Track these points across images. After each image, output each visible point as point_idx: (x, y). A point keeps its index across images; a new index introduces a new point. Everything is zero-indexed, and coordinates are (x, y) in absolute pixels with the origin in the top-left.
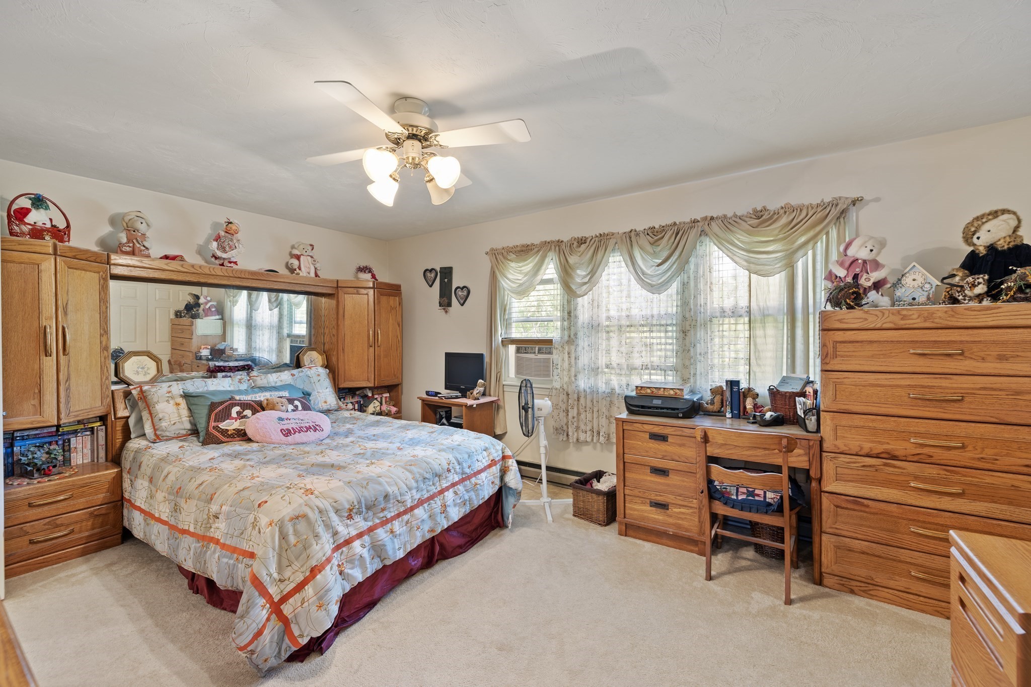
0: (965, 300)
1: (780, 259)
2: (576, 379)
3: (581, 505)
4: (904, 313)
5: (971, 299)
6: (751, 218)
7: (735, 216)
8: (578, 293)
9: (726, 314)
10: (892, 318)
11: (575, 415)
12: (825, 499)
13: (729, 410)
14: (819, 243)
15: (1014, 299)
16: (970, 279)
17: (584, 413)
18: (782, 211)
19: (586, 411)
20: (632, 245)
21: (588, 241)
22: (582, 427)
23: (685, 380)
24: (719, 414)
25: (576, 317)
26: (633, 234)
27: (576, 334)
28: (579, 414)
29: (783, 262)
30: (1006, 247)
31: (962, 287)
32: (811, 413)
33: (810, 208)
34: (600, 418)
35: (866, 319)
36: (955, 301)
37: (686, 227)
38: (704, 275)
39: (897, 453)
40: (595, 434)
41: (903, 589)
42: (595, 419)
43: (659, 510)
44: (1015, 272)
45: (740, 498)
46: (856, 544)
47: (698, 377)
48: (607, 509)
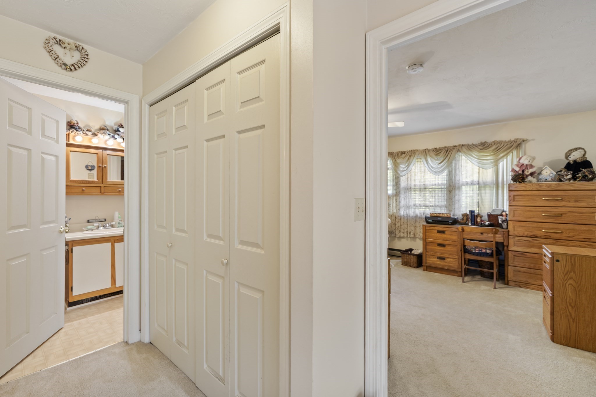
0: (564, 180)
1: (492, 163)
2: (399, 211)
3: (406, 260)
4: (541, 185)
5: (566, 180)
6: (480, 146)
7: (473, 145)
8: (401, 174)
9: (468, 184)
10: (536, 187)
11: (399, 226)
12: (510, 253)
13: (470, 221)
14: (509, 157)
15: (581, 180)
16: (566, 173)
17: (403, 225)
18: (493, 144)
19: (404, 224)
20: (426, 155)
21: (406, 152)
22: (402, 231)
23: (450, 211)
24: (465, 224)
25: (400, 185)
26: (427, 150)
27: (399, 192)
28: (401, 225)
29: (494, 164)
30: (580, 161)
31: (563, 175)
32: (504, 222)
33: (505, 143)
34: (411, 227)
35: (526, 187)
36: (561, 181)
37: (451, 148)
38: (459, 168)
39: (537, 235)
40: (408, 233)
41: (539, 284)
42: (408, 227)
43: (441, 260)
44: (582, 170)
45: (476, 252)
46: (522, 269)
47: (456, 210)
48: (418, 261)
